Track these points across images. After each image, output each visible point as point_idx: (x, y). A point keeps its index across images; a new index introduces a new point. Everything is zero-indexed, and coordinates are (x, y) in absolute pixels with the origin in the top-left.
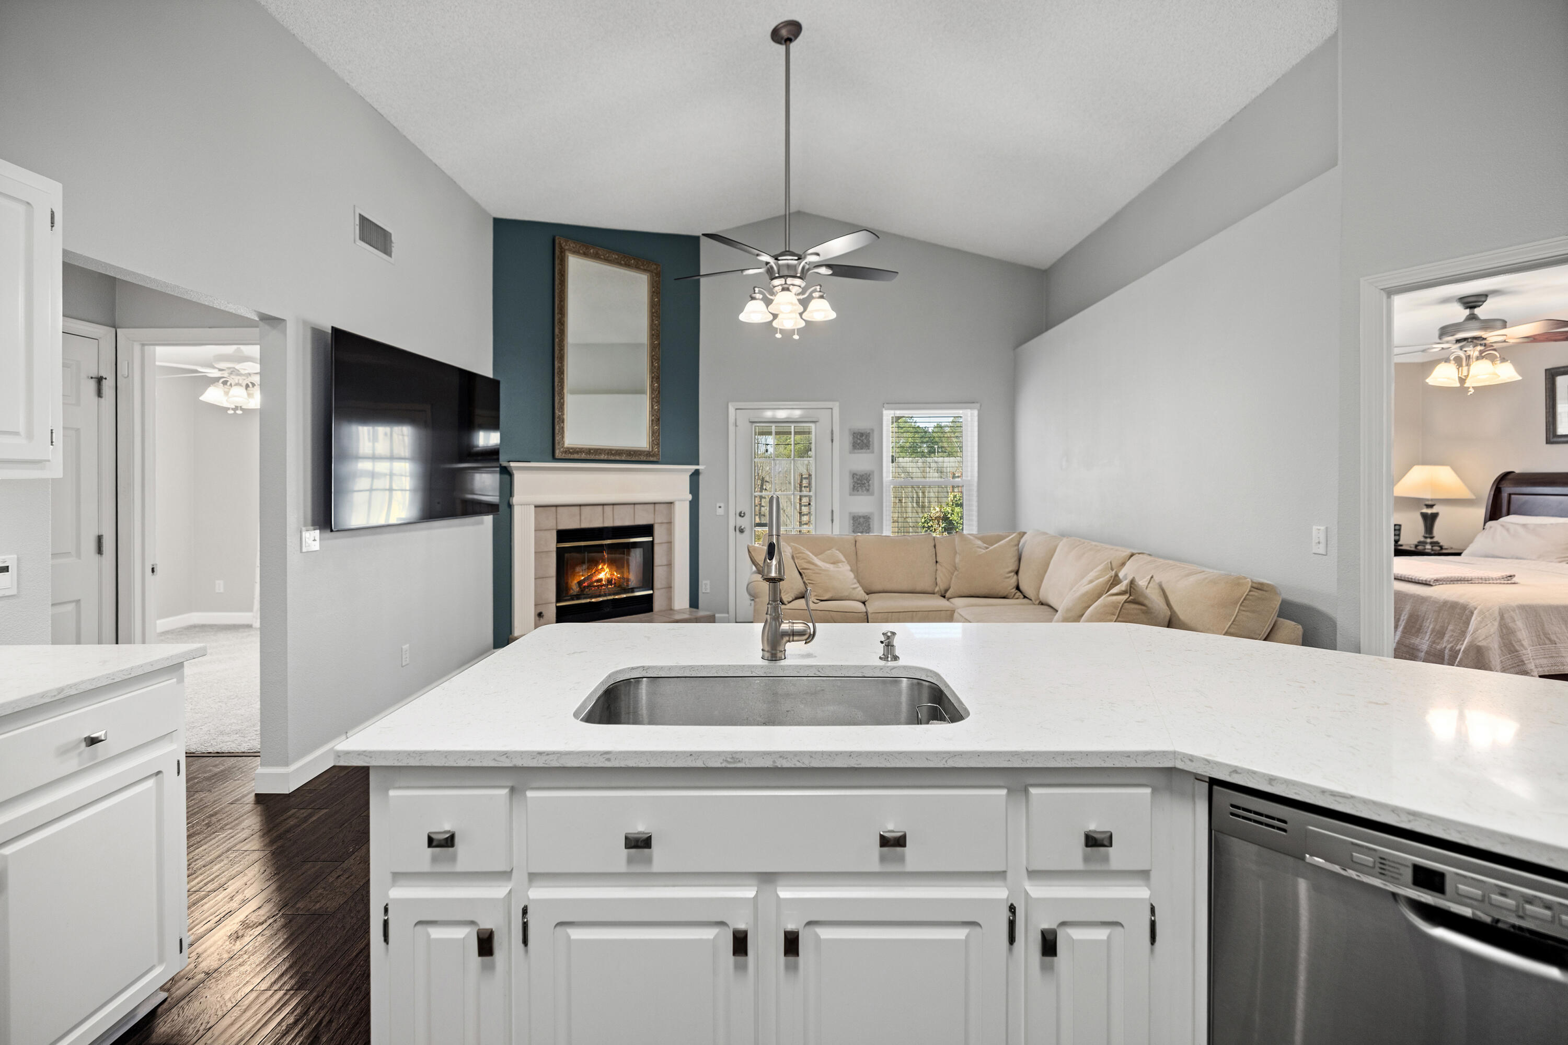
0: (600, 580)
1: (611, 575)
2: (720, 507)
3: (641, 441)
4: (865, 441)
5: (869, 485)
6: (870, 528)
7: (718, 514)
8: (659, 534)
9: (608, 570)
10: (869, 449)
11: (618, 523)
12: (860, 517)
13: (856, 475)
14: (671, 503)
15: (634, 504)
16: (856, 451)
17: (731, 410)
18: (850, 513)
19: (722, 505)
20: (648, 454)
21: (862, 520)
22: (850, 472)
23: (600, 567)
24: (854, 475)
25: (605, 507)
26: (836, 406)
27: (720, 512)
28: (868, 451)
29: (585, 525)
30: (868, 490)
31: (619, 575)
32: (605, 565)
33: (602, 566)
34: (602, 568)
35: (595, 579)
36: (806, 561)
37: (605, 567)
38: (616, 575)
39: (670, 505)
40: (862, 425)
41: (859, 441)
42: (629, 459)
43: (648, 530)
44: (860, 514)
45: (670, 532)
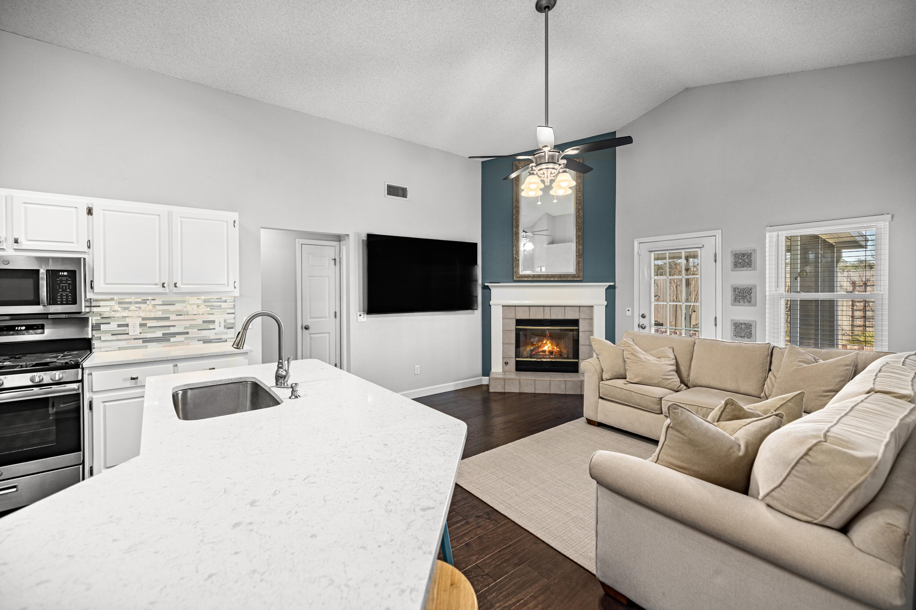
0: (544, 351)
1: (552, 348)
2: (628, 310)
3: (571, 269)
4: (747, 260)
5: (751, 298)
6: (751, 334)
7: (627, 315)
8: (583, 326)
9: (550, 345)
10: (750, 267)
11: (554, 317)
12: (742, 324)
13: (738, 288)
14: (593, 306)
15: (565, 306)
16: (737, 269)
17: (636, 244)
18: (732, 320)
19: (630, 309)
20: (574, 276)
21: (743, 326)
22: (732, 286)
23: (545, 342)
24: (735, 289)
25: (545, 307)
26: (718, 233)
27: (629, 314)
28: (749, 268)
29: (532, 317)
30: (750, 302)
31: (558, 349)
32: (548, 341)
33: (546, 342)
34: (546, 343)
35: (541, 350)
36: (630, 352)
37: (548, 342)
38: (556, 349)
39: (591, 307)
40: (742, 247)
41: (740, 261)
42: (559, 279)
43: (575, 322)
44: (741, 322)
45: (591, 325)
